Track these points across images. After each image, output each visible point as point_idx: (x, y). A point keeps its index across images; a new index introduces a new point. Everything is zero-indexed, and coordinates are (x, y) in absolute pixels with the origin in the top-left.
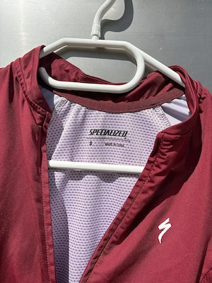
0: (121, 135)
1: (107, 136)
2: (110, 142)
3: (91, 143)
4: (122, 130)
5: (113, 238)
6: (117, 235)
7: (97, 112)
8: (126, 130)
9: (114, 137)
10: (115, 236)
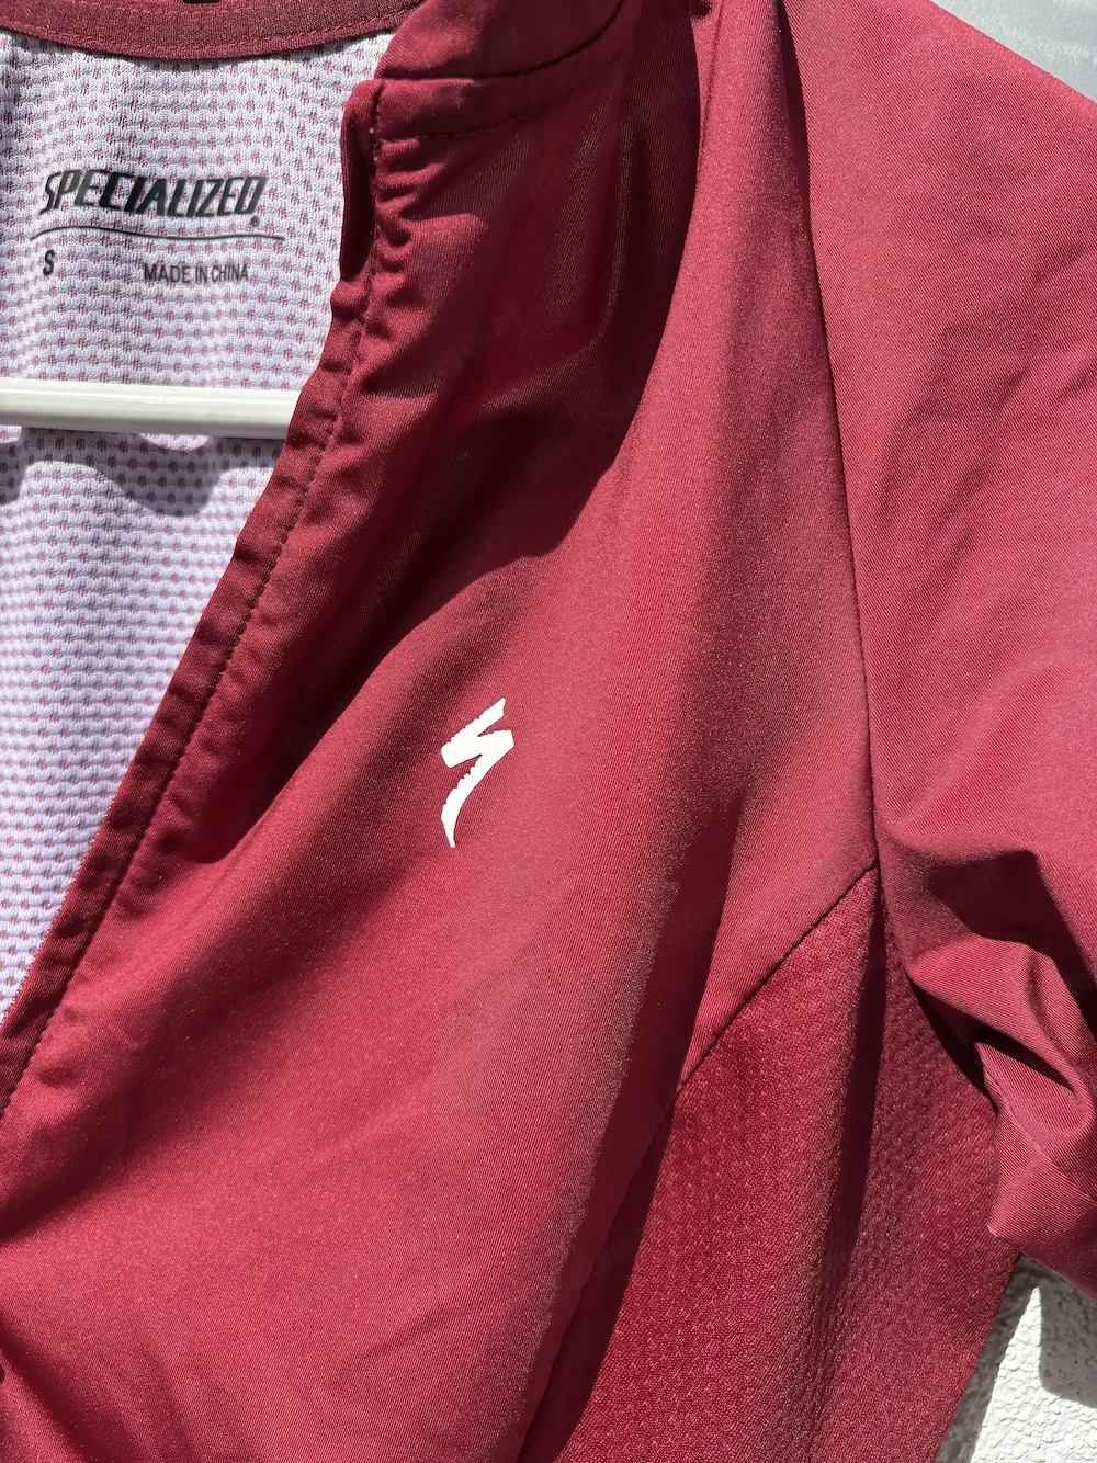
0: (231, 204)
1: (150, 221)
2: (172, 259)
3: (49, 257)
4: (236, 170)
5: (168, 816)
6: (187, 793)
7: (80, 59)
8: (254, 169)
9: (191, 224)
10: (178, 801)
